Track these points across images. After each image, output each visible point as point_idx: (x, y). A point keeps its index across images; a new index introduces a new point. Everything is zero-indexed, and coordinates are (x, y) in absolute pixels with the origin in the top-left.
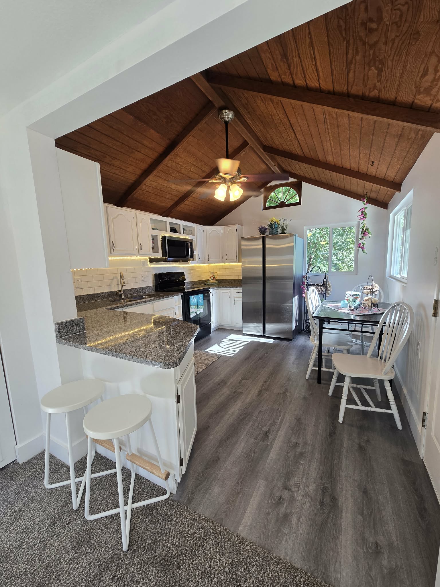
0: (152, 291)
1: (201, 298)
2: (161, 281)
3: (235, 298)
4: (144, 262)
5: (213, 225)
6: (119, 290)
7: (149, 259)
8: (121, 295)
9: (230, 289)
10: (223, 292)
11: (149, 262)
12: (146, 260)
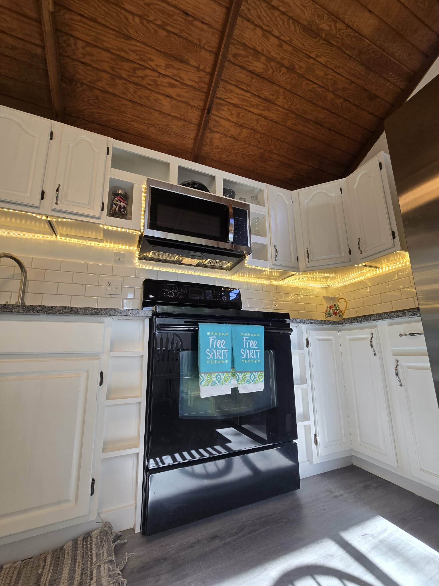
3: (398, 358)
9: (376, 326)
10: (351, 340)
11: (137, 259)
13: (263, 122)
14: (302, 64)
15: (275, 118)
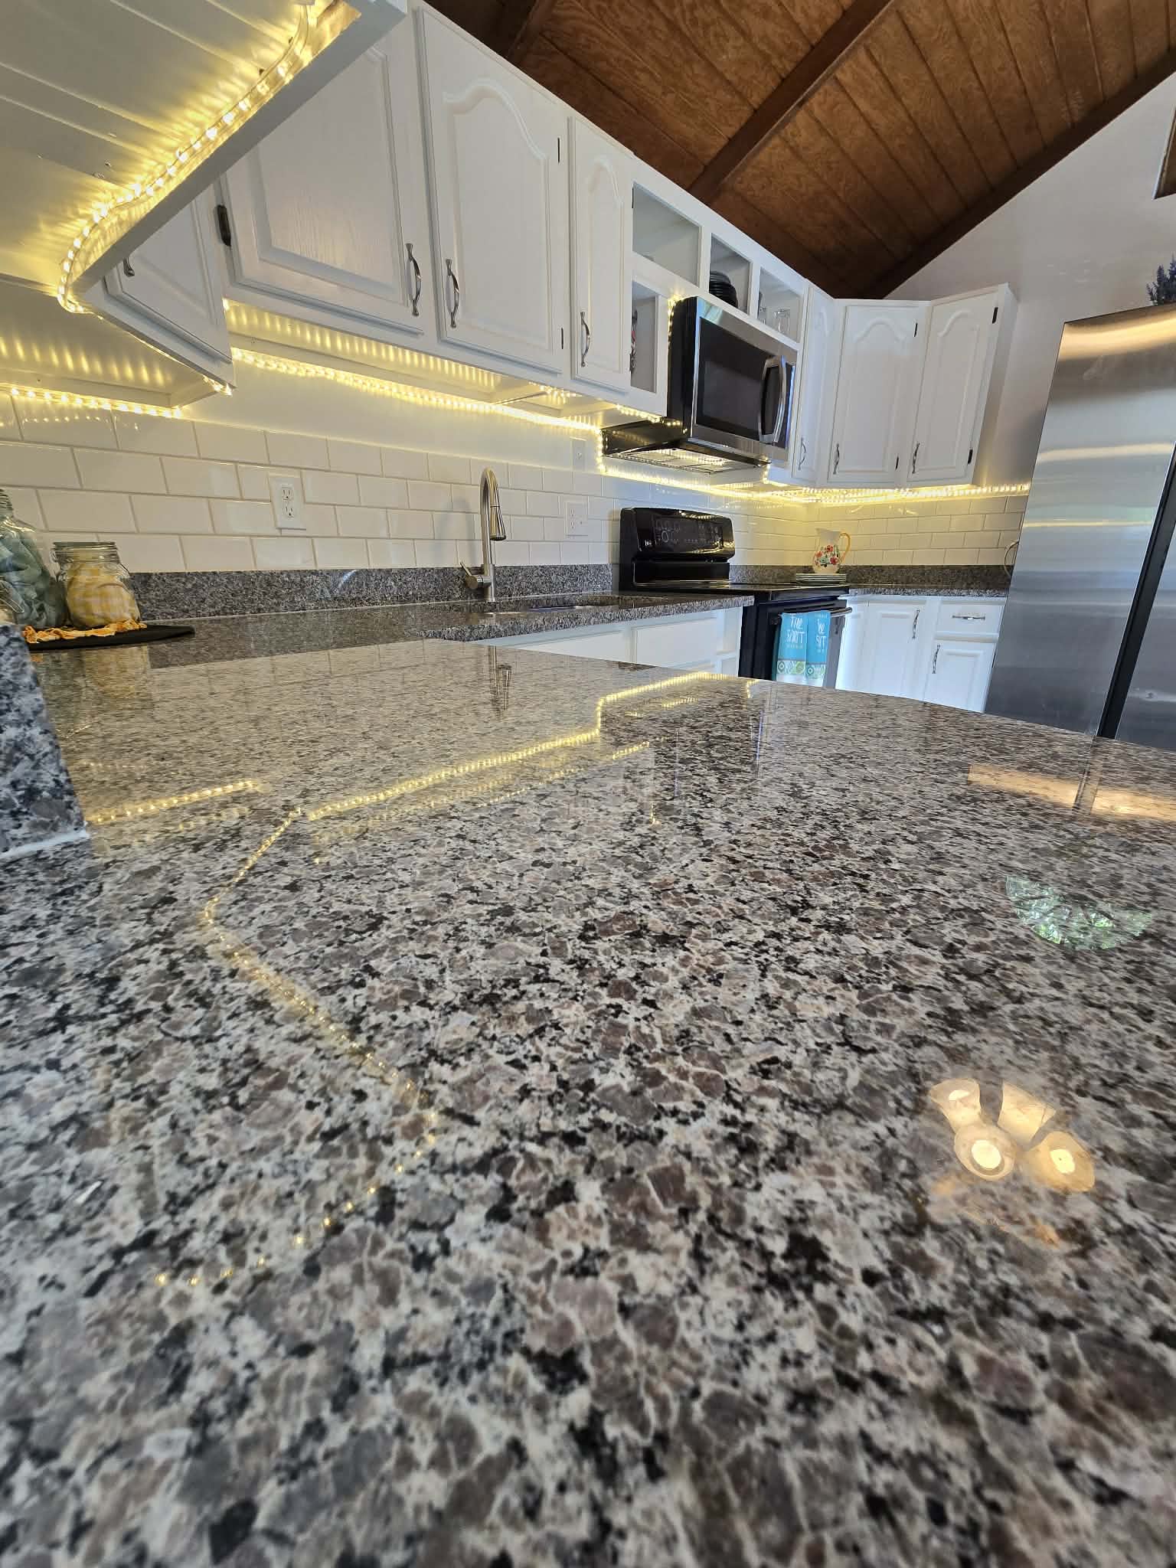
0: (606, 586)
1: (821, 627)
2: (647, 543)
3: (941, 642)
4: (579, 450)
5: (881, 298)
6: (476, 568)
7: (601, 439)
8: (482, 590)
9: (923, 603)
10: (884, 616)
11: (600, 453)
12: (590, 436)
13: (861, 131)
14: (984, 38)
15: (882, 130)
